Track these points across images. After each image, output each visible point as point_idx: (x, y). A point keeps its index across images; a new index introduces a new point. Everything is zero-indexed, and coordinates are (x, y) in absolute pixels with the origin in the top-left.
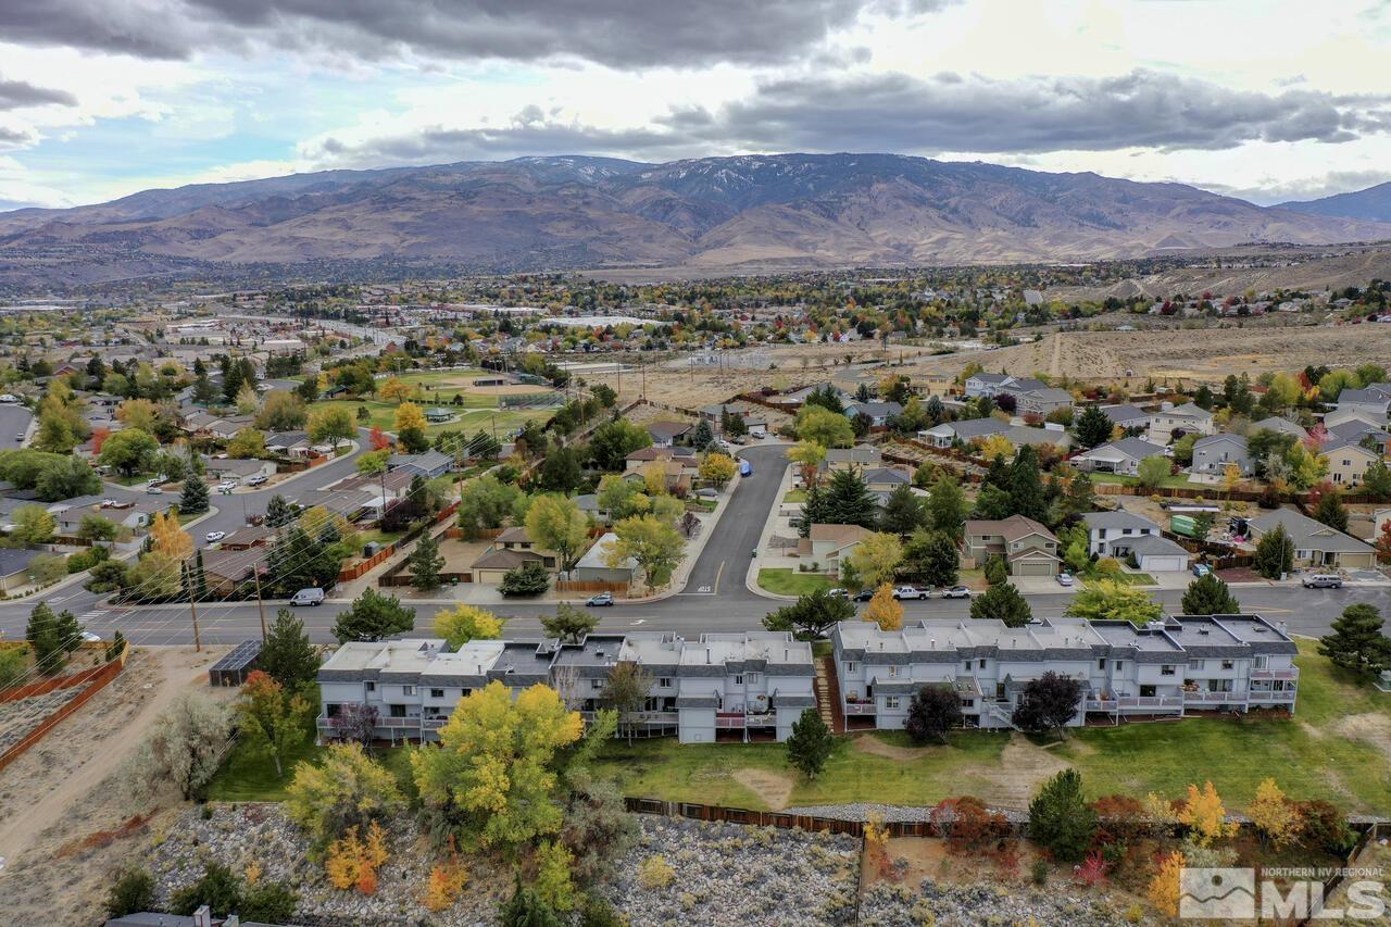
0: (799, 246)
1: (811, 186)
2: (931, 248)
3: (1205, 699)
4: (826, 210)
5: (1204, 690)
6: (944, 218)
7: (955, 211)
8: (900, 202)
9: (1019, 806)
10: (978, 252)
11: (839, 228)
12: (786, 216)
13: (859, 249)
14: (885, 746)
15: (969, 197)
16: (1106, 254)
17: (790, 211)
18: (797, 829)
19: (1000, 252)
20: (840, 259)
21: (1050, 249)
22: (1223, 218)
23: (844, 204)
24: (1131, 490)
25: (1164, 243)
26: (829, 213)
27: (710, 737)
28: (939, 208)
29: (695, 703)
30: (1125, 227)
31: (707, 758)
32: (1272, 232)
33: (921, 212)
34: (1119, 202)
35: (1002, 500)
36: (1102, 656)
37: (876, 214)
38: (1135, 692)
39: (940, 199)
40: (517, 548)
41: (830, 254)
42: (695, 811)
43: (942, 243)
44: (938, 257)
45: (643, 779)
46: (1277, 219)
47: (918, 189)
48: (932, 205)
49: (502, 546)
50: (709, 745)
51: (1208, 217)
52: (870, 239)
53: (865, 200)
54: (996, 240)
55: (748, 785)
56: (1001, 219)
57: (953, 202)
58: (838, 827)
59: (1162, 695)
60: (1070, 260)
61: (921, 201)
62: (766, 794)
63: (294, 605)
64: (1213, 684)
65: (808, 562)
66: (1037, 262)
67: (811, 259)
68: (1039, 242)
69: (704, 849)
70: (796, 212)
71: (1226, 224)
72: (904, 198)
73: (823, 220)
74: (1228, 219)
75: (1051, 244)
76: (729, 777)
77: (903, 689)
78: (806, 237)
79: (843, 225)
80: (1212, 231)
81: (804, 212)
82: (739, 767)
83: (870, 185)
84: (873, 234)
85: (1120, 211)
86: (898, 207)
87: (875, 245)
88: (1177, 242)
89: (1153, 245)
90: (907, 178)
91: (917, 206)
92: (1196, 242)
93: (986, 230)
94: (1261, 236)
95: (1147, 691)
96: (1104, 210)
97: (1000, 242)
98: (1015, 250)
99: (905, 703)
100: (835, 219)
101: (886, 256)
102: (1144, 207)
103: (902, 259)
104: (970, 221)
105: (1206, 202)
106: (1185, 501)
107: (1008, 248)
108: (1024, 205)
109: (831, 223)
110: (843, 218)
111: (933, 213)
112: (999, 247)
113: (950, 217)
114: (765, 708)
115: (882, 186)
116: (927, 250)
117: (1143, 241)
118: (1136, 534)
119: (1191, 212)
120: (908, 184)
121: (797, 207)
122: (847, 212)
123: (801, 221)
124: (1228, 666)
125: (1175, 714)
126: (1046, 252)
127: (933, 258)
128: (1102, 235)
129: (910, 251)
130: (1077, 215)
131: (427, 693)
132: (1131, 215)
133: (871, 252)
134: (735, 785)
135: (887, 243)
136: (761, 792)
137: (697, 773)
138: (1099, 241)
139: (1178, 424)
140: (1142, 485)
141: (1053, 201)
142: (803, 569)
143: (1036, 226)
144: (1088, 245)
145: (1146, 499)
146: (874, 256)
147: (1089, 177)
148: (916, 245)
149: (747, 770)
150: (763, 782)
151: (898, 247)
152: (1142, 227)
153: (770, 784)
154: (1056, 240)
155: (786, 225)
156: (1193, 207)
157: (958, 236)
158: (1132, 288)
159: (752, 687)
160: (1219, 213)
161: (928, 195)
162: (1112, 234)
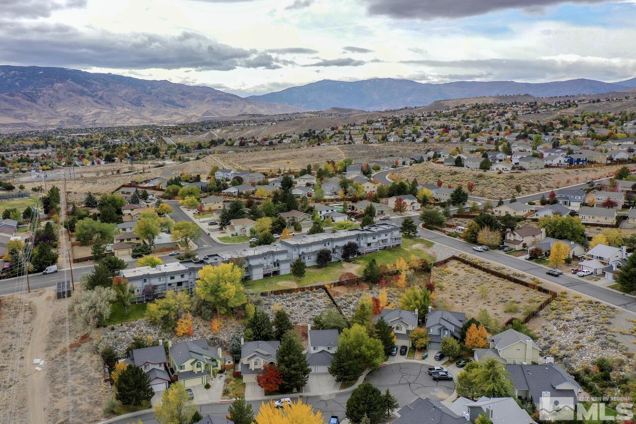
0: (17, 117)
1: (17, 83)
2: (92, 118)
4: (30, 97)
6: (96, 102)
7: (101, 98)
8: (71, 93)
10: (117, 119)
11: (38, 107)
12: (6, 100)
13: (52, 118)
15: (107, 91)
16: (179, 119)
17: (8, 97)
19: (128, 119)
20: (42, 124)
21: (152, 117)
22: (227, 103)
23: (40, 94)
25: (205, 114)
26: (32, 98)
28: (93, 97)
30: (185, 107)
32: (249, 109)
33: (84, 99)
34: (181, 94)
37: (59, 99)
39: (92, 92)
41: (36, 121)
43: (97, 115)
44: (96, 122)
46: (250, 103)
47: (80, 87)
48: (89, 95)
51: (221, 102)
52: (57, 112)
53: (51, 92)
54: (126, 113)
56: (126, 103)
57: (100, 93)
60: (163, 122)
61: (82, 93)
66: (147, 124)
67: (26, 124)
68: (146, 114)
70: (11, 98)
71: (229, 105)
72: (73, 91)
73: (29, 103)
74: (230, 103)
75: (152, 115)
78: (20, 112)
79: (40, 105)
80: (223, 109)
81: (16, 98)
83: (52, 84)
84: (59, 110)
85: (182, 99)
86: (70, 96)
87: (60, 116)
88: (210, 114)
89: (200, 115)
90: (73, 80)
91: (81, 95)
92: (218, 114)
93: (119, 108)
94: (244, 111)
96: (174, 98)
97: (127, 114)
98: (137, 118)
100: (35, 102)
101: (68, 122)
102: (193, 97)
103: (77, 123)
104: (110, 103)
105: (220, 95)
107: (132, 117)
108: (137, 96)
109: (34, 104)
110: (40, 101)
111: (90, 99)
112: (128, 116)
113: (99, 101)
115: (59, 85)
116: (90, 118)
117: (195, 113)
119: (213, 100)
120: (74, 84)
121: (12, 95)
122: (42, 98)
123: (16, 104)
126: (151, 119)
127: (94, 123)
128: (176, 110)
129: (81, 119)
130: (163, 101)
132: (187, 101)
133: (60, 120)
135: (67, 115)
138: (176, 114)
141: (150, 93)
143: (143, 106)
144: (171, 115)
146: (62, 122)
147: (165, 83)
148: (84, 116)
151: (74, 117)
152: (193, 107)
154: (154, 113)
155: (7, 105)
156: (214, 97)
157: (106, 111)
158: (212, 135)
160: (226, 100)
161: (86, 90)
162: (180, 110)
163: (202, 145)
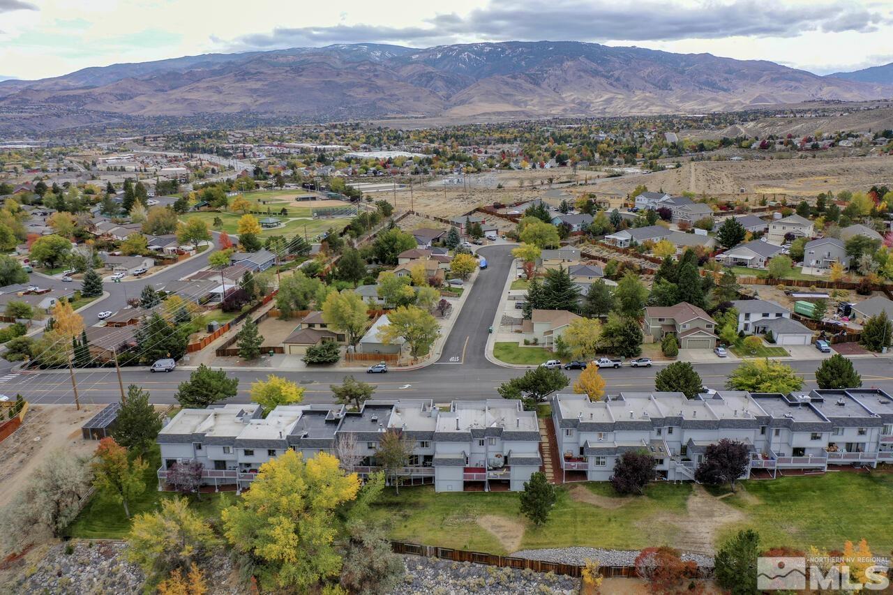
0: (516, 103)
1: (523, 63)
2: (602, 105)
3: (843, 458)
4: (533, 79)
5: (842, 451)
6: (611, 84)
7: (618, 79)
8: (582, 74)
9: (703, 550)
10: (633, 107)
11: (540, 91)
12: (507, 84)
13: (554, 105)
14: (595, 496)
15: (627, 70)
16: (716, 108)
17: (510, 80)
18: (528, 571)
19: (647, 107)
20: (542, 112)
21: (681, 105)
22: (793, 84)
23: (545, 75)
24: (763, 281)
25: (755, 101)
26: (536, 80)
27: (459, 488)
28: (608, 78)
29: (447, 462)
30: (729, 90)
31: (457, 505)
32: (826, 93)
33: (595, 81)
34: (726, 73)
35: (672, 290)
36: (764, 424)
37: (566, 81)
38: (788, 453)
39: (609, 72)
40: (317, 327)
41: (536, 108)
42: (446, 554)
43: (609, 101)
44: (607, 110)
45: (407, 524)
46: (829, 84)
47: (594, 65)
48: (603, 76)
49: (307, 326)
50: (458, 494)
51: (784, 83)
52: (562, 98)
53: (559, 72)
54: (645, 99)
55: (489, 530)
56: (648, 85)
57: (617, 73)
58: (561, 569)
59: (809, 454)
60: (693, 112)
61: (595, 73)
62: (503, 538)
63: (153, 371)
64: (849, 446)
65: (531, 339)
66: (671, 114)
67: (523, 112)
68: (673, 100)
69: (455, 585)
70: (513, 81)
71: (796, 88)
72: (585, 71)
73: (531, 86)
74: (797, 84)
75: (681, 102)
76: (473, 523)
77: (609, 451)
78: (520, 97)
79: (543, 89)
80: (786, 92)
81: (519, 81)
82: (482, 514)
83: (562, 62)
84: (564, 96)
85: (726, 79)
86: (580, 77)
87: (565, 103)
88: (763, 100)
89: (748, 102)
90: (587, 57)
91: (593, 77)
92: (775, 100)
93: (638, 92)
94: (819, 96)
95: (798, 452)
96: (716, 79)
97: (647, 100)
98: (657, 106)
99: (610, 463)
100: (538, 84)
101: (572, 109)
102: (743, 76)
103: (582, 112)
104: (627, 86)
105: (784, 73)
106: (802, 289)
107: (653, 104)
108: (663, 76)
109: (536, 88)
110: (544, 85)
111: (603, 81)
112: (646, 104)
113: (615, 83)
114: (502, 464)
115: (569, 63)
116: (599, 106)
117: (741, 99)
118: (772, 316)
119: (773, 80)
120: (586, 61)
121: (514, 77)
122: (547, 80)
123: (517, 87)
124: (861, 433)
125: (819, 470)
126: (677, 107)
127: (603, 111)
128: (713, 95)
129: (588, 106)
130: (698, 82)
131: (241, 453)
132: (734, 82)
133: (562, 108)
134: (479, 530)
135: (573, 101)
136: (499, 536)
137: (449, 519)
138: (713, 100)
139: (789, 230)
140: (771, 277)
141: (682, 72)
142: (527, 343)
143: (671, 90)
144: (705, 102)
145: (774, 287)
146: (565, 110)
147: (706, 56)
148: (593, 103)
149: (488, 516)
150: (500, 527)
151: (581, 104)
152: (741, 90)
153: (506, 529)
154: (684, 99)
155: (507, 90)
156: (774, 76)
157: (620, 96)
158: (737, 131)
159: (491, 448)
160: (791, 80)
161: (600, 69)
162: (721, 95)
163: (706, 145)
